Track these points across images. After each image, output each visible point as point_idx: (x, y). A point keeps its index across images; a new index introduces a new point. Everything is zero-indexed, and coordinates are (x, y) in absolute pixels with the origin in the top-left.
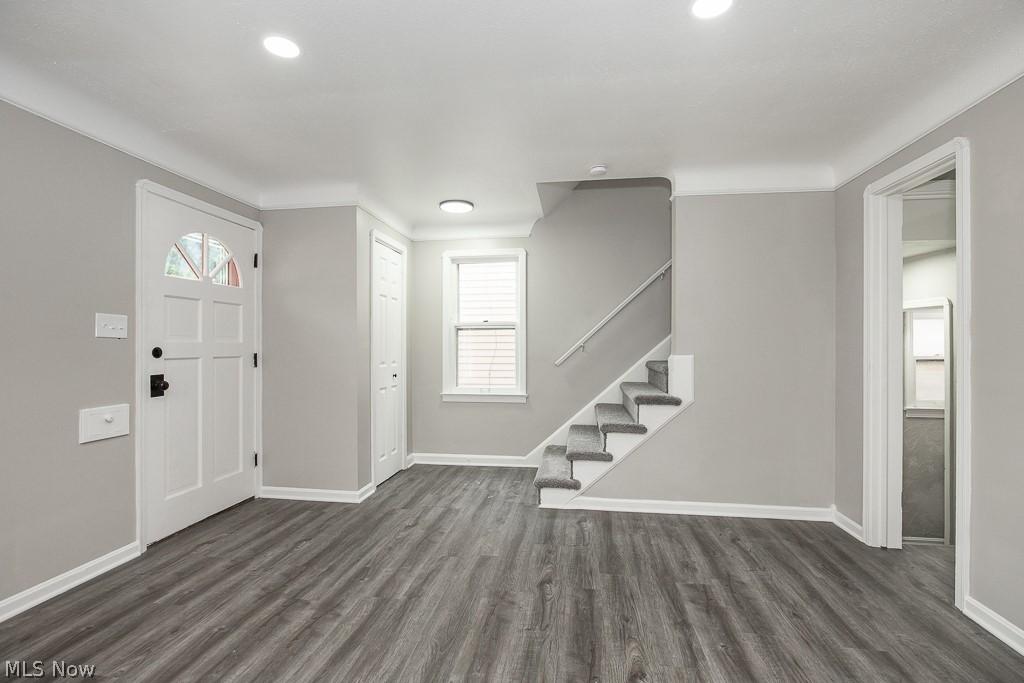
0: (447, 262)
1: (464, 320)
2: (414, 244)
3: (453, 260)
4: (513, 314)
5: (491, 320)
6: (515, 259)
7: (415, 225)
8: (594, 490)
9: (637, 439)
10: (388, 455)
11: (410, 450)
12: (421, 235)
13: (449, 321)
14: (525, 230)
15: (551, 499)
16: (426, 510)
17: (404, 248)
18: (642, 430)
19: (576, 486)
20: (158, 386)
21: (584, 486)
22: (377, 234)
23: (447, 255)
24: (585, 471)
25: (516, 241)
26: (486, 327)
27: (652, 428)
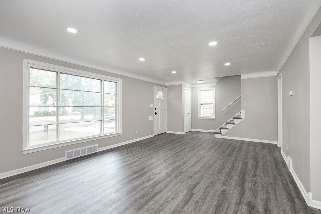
0: (199, 91)
1: (202, 103)
2: (192, 88)
3: (200, 91)
4: (212, 101)
5: (208, 103)
6: (213, 90)
7: (192, 84)
8: (225, 135)
9: (233, 126)
10: (187, 128)
11: (191, 128)
12: (194, 86)
13: (199, 103)
14: (215, 84)
15: (217, 136)
16: (194, 136)
17: (190, 89)
18: (234, 124)
19: (221, 134)
20: (156, 114)
21: (223, 134)
22: (185, 88)
23: (199, 90)
24: (223, 131)
25: (213, 86)
26: (207, 104)
27: (236, 123)
